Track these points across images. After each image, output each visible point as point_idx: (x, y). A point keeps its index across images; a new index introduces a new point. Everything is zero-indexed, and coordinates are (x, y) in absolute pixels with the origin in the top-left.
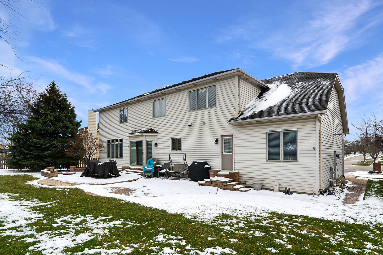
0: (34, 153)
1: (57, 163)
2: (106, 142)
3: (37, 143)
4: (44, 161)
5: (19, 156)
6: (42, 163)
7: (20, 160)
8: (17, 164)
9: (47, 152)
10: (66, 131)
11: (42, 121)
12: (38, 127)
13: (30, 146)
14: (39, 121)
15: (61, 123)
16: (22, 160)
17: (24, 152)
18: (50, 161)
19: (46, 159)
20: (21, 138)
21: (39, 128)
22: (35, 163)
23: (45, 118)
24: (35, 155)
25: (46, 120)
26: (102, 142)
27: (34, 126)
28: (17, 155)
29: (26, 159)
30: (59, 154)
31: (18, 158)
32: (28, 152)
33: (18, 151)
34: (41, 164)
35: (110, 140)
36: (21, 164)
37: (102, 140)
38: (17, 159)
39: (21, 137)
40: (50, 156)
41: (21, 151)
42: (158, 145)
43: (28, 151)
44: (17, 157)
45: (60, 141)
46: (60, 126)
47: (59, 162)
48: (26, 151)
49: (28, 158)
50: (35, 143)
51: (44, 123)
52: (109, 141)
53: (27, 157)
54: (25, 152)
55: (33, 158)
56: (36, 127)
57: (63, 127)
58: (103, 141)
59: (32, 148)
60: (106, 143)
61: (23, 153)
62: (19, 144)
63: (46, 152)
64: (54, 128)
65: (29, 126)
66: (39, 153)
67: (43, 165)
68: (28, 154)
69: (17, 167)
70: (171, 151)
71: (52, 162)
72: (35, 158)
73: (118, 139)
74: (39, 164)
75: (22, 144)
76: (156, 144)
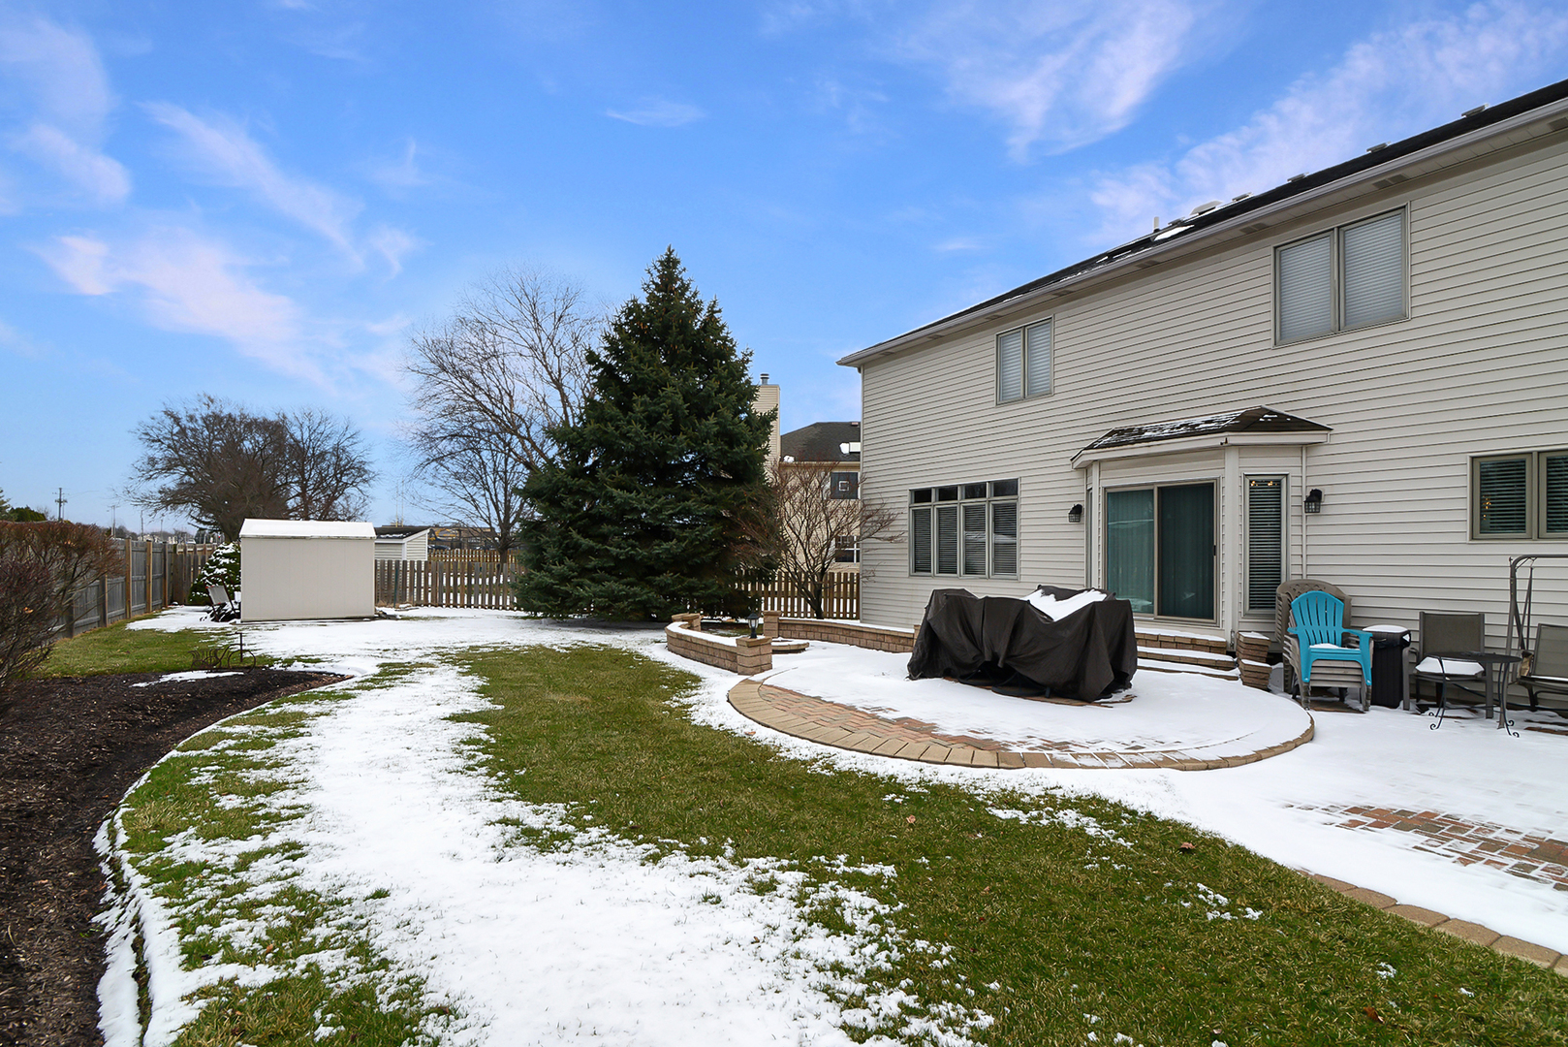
0: (614, 550)
1: (697, 591)
2: (907, 499)
3: (628, 508)
4: (650, 583)
5: (561, 562)
6: (646, 590)
7: (564, 579)
8: (554, 593)
9: (665, 546)
10: (728, 452)
11: (643, 412)
12: (629, 439)
13: (597, 519)
14: (632, 411)
15: (712, 420)
16: (573, 577)
17: (577, 546)
18: (673, 586)
19: (659, 573)
20: (566, 486)
21: (633, 441)
22: (621, 591)
23: (652, 398)
24: (616, 558)
25: (657, 408)
26: (881, 502)
27: (613, 435)
28: (553, 557)
29: (584, 572)
30: (705, 553)
31: (557, 568)
32: (591, 543)
33: (555, 542)
34: (641, 596)
35: (933, 491)
36: (568, 594)
37: (880, 490)
38: (552, 576)
39: (566, 482)
40: (675, 563)
41: (566, 542)
42: (1326, 500)
43: (594, 541)
44: (554, 567)
45: (709, 498)
46: (707, 433)
47: (706, 587)
48: (586, 542)
49: (594, 570)
50: (617, 506)
51: (651, 420)
52: (921, 495)
53: (590, 565)
54: (580, 546)
55: (609, 571)
56: (624, 436)
57: (717, 434)
58: (884, 495)
59: (605, 528)
60: (907, 505)
61: (573, 548)
62: (559, 510)
63: (659, 545)
64: (686, 439)
65: (594, 434)
66: (633, 547)
67: (649, 600)
68: (591, 551)
69: (554, 606)
70: (1472, 538)
71: (681, 590)
72: (620, 568)
73: (984, 484)
74: (635, 595)
75: (571, 510)
76: (1315, 497)
